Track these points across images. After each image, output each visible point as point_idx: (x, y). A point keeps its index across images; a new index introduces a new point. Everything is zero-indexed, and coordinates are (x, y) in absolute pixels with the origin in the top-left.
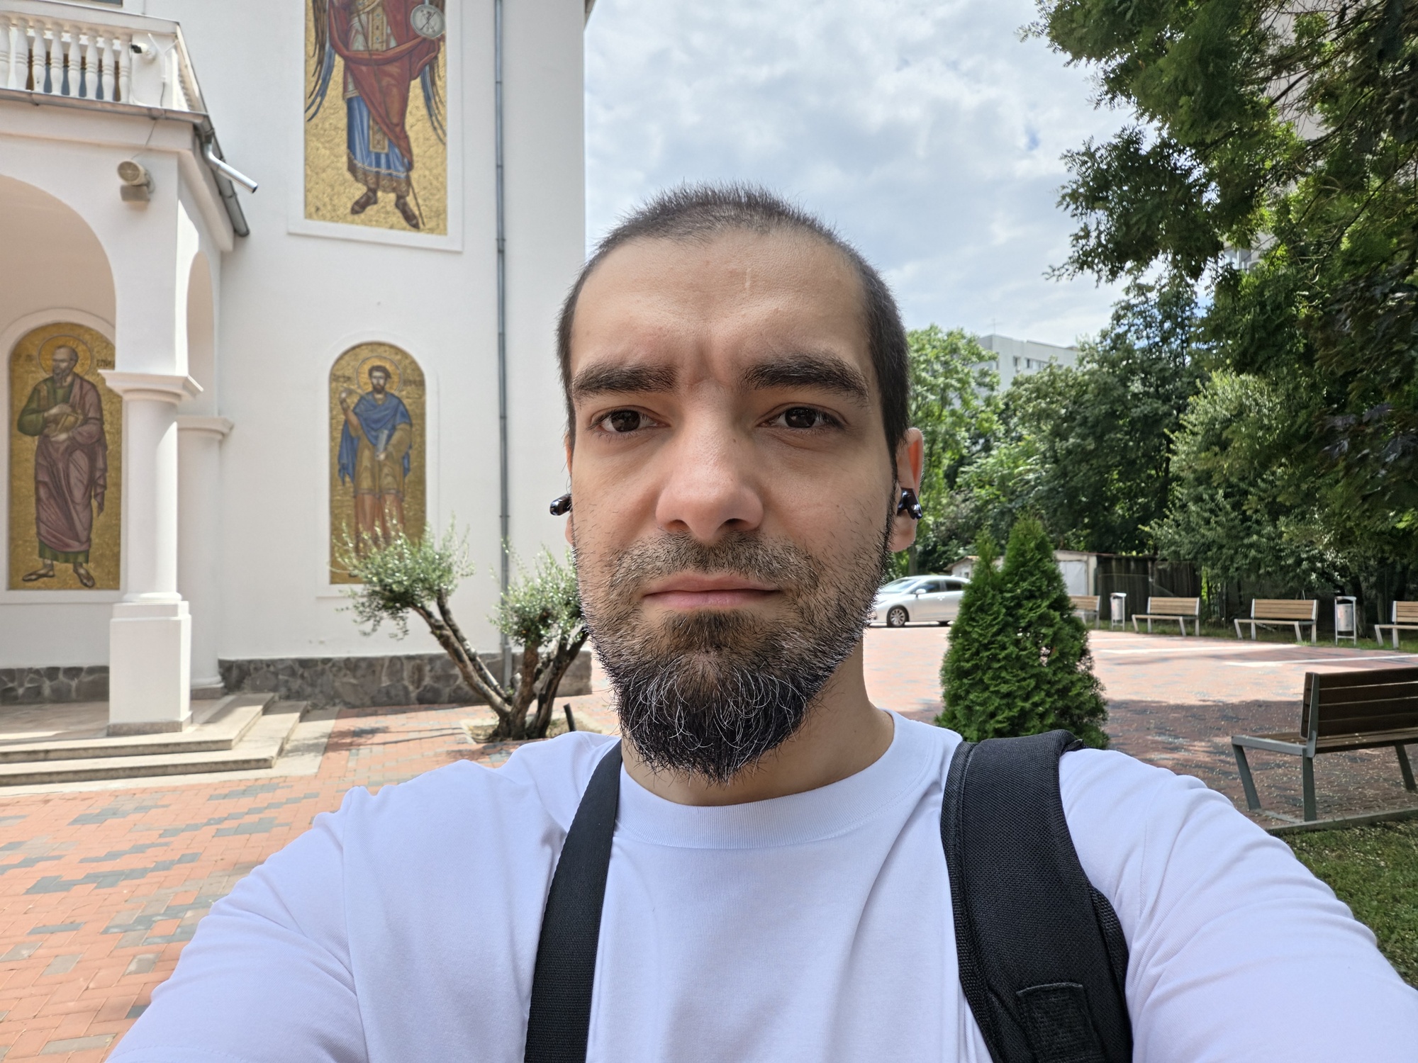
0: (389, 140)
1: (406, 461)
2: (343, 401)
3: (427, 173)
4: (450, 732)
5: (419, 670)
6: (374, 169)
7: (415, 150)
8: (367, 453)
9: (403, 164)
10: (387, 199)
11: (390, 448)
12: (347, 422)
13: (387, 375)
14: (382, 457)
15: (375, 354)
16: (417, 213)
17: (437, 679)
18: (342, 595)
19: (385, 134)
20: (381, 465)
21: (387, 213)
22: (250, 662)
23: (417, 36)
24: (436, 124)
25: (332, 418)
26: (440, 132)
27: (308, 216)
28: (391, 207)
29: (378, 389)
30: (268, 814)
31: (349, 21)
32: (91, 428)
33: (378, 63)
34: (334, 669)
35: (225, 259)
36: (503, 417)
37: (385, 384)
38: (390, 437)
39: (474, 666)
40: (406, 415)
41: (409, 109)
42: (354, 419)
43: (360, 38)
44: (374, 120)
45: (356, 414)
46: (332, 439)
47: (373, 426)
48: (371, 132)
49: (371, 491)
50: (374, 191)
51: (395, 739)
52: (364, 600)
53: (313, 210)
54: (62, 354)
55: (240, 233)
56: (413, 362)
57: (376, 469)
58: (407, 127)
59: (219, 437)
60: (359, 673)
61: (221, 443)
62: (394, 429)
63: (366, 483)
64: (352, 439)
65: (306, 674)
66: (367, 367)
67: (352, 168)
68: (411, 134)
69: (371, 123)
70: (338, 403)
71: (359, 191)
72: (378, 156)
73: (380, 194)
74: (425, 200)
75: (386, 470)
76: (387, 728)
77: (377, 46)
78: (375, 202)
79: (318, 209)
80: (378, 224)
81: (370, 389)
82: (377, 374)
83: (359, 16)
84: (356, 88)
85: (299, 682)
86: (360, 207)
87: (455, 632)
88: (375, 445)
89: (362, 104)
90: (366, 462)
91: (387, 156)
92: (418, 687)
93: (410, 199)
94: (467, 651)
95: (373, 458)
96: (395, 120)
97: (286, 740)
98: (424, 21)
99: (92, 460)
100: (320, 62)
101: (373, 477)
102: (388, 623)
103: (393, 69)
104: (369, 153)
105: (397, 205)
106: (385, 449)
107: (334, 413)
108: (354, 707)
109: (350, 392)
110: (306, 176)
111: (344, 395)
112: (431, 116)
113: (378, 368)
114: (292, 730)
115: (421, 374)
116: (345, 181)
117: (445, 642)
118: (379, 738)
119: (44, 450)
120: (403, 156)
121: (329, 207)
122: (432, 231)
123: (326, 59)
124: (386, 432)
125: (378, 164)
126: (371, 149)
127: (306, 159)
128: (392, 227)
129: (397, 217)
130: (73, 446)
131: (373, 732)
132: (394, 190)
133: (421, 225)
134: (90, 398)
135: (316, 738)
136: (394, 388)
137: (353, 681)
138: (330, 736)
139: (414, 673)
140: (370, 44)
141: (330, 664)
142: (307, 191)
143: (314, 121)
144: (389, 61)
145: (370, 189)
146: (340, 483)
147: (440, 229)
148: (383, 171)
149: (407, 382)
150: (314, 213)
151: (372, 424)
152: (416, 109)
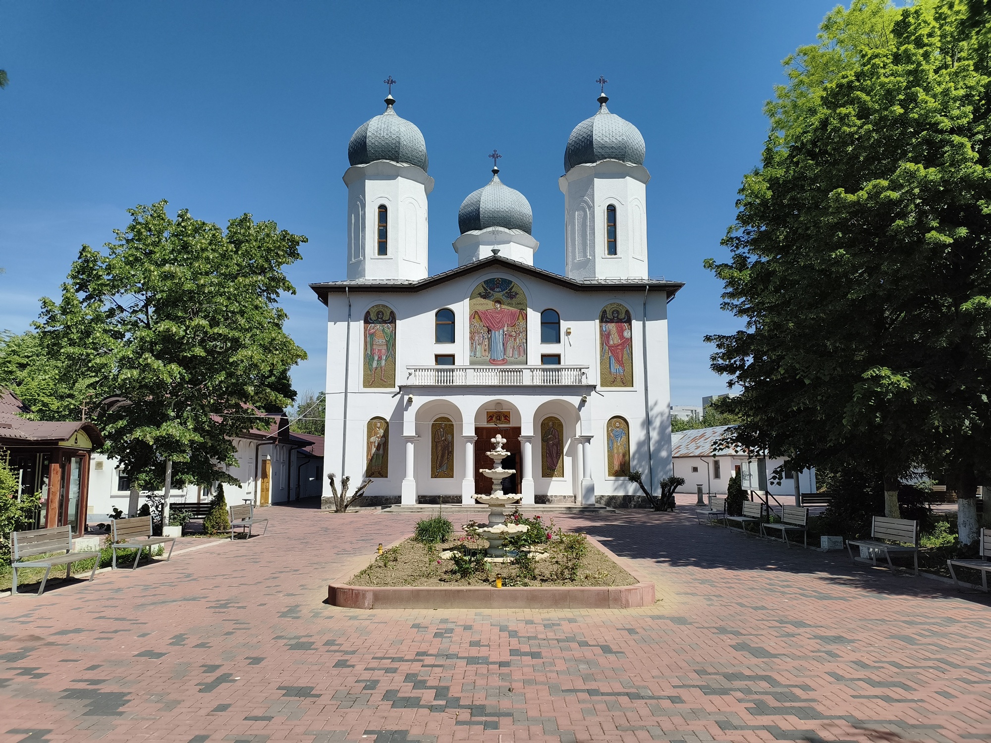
0: (619, 365)
1: (625, 445)
2: (610, 431)
6: (616, 373)
7: (625, 366)
8: (615, 443)
9: (622, 370)
12: (610, 436)
13: (620, 424)
14: (619, 444)
16: (626, 382)
20: (619, 446)
23: (625, 338)
24: (630, 359)
26: (631, 361)
29: (617, 427)
31: (609, 337)
32: (557, 440)
33: (616, 346)
37: (619, 426)
38: (621, 439)
40: (625, 434)
43: (612, 341)
44: (615, 360)
45: (612, 434)
48: (615, 363)
49: (617, 453)
50: (616, 378)
54: (551, 423)
57: (618, 448)
58: (623, 361)
62: (622, 437)
63: (615, 451)
64: (612, 440)
67: (610, 373)
68: (624, 363)
75: (620, 448)
77: (616, 342)
78: (616, 381)
82: (617, 424)
83: (611, 335)
84: (611, 354)
86: (612, 382)
88: (617, 441)
89: (612, 357)
90: (615, 446)
91: (619, 369)
93: (624, 379)
95: (617, 445)
96: (620, 360)
98: (627, 334)
99: (557, 448)
101: (617, 450)
103: (620, 347)
105: (621, 381)
106: (620, 442)
111: (610, 429)
112: (629, 357)
113: (617, 422)
119: (547, 445)
120: (622, 368)
121: (606, 383)
123: (604, 348)
125: (616, 371)
126: (615, 368)
129: (621, 384)
130: (554, 444)
132: (620, 377)
133: (628, 386)
134: (557, 433)
140: (614, 342)
142: (601, 381)
144: (618, 345)
146: (609, 451)
147: (632, 386)
148: (618, 373)
150: (602, 385)
151: (616, 436)
152: (625, 356)
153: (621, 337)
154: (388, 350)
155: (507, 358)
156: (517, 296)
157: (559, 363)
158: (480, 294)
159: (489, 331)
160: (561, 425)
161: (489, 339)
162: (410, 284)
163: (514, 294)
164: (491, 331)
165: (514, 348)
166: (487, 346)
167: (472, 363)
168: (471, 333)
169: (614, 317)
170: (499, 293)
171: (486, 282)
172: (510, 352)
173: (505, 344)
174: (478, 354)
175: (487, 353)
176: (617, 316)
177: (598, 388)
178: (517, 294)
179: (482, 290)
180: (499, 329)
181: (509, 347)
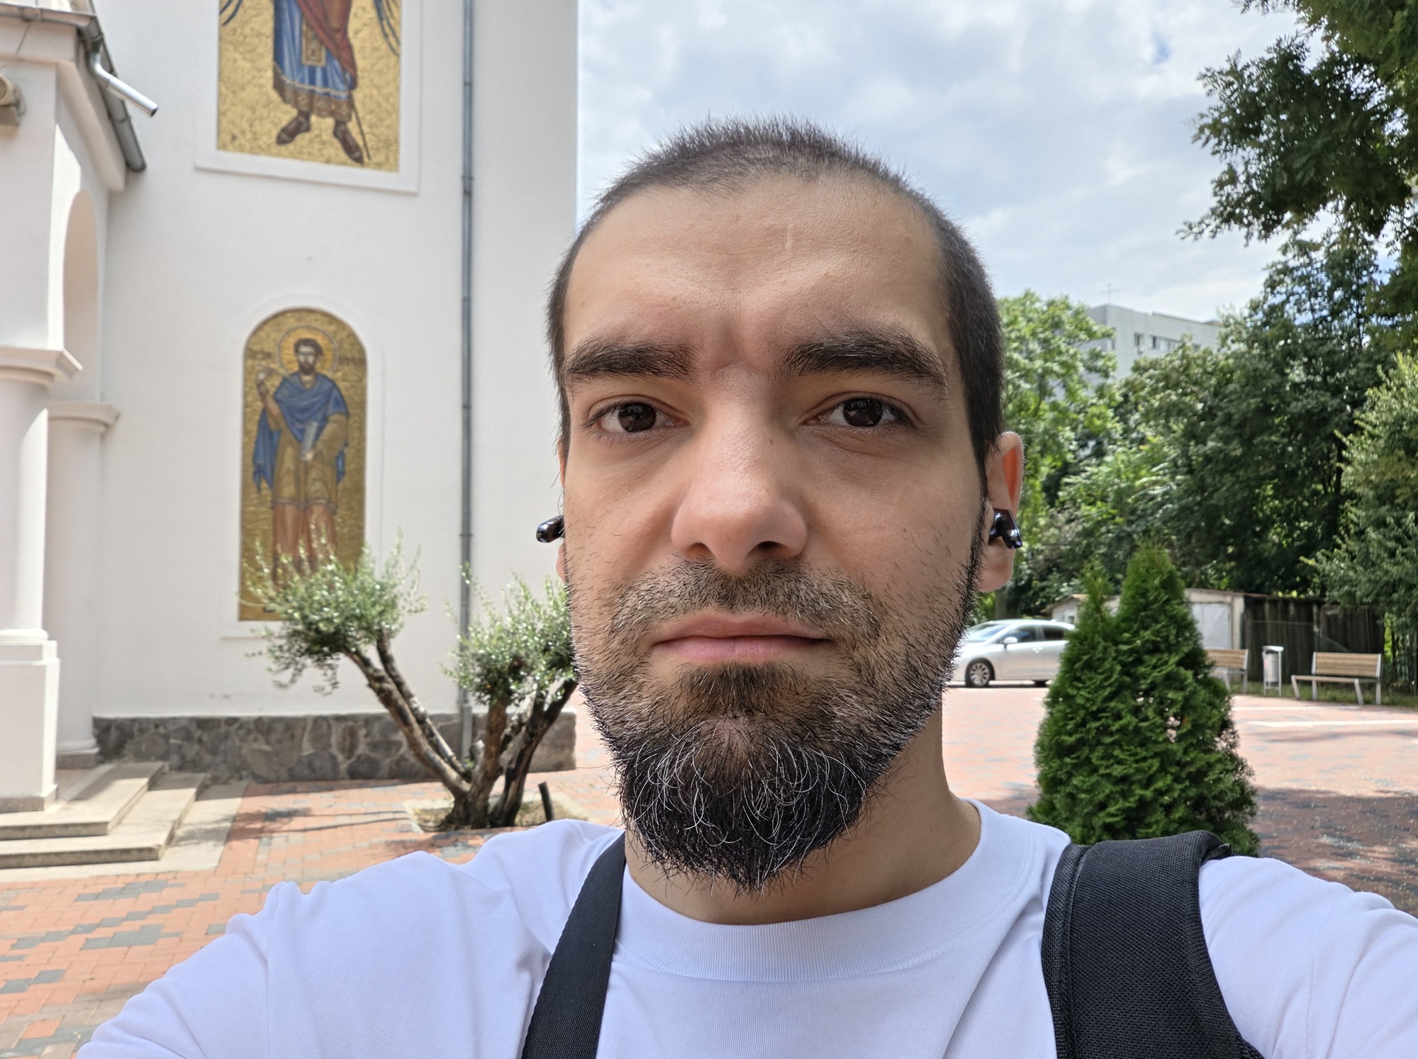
0: (327, 49)
1: (340, 463)
2: (260, 384)
3: (375, 92)
4: (390, 816)
5: (352, 733)
6: (307, 87)
7: (360, 63)
8: (289, 451)
9: (344, 81)
10: (323, 125)
11: (320, 446)
12: (265, 411)
13: (318, 351)
14: (309, 456)
15: (303, 324)
16: (361, 143)
17: (374, 746)
18: (256, 634)
19: (322, 42)
20: (307, 467)
21: (323, 143)
22: (134, 721)
24: (387, 30)
25: (246, 406)
26: (392, 39)
27: (222, 146)
28: (328, 135)
29: (306, 369)
30: (152, 921)
34: (242, 732)
35: (114, 200)
36: (467, 407)
37: (315, 362)
38: (320, 430)
39: (423, 730)
40: (341, 403)
41: (353, 10)
42: (274, 408)
44: (308, 24)
45: (277, 401)
46: (246, 432)
47: (300, 416)
48: (304, 40)
49: (294, 500)
50: (306, 116)
51: (318, 825)
52: (283, 642)
53: (228, 139)
55: (134, 167)
56: (352, 335)
57: (302, 472)
58: (351, 34)
59: (102, 429)
60: (274, 737)
61: (103, 437)
62: (325, 420)
63: (288, 490)
64: (271, 433)
65: (205, 738)
66: (292, 341)
67: (279, 85)
68: (355, 42)
69: (304, 28)
70: (255, 386)
71: (287, 114)
72: (312, 71)
73: (314, 119)
74: (371, 127)
75: (314, 474)
76: (309, 809)
78: (308, 129)
79: (234, 138)
80: (311, 157)
81: (296, 368)
82: (304, 349)
85: (196, 747)
86: (287, 135)
87: (399, 684)
88: (300, 441)
89: (293, 4)
90: (288, 463)
91: (324, 70)
92: (349, 757)
93: (352, 126)
94: (414, 711)
95: (298, 459)
96: (335, 24)
97: (178, 823)
101: (297, 482)
102: (312, 673)
104: (301, 66)
105: (335, 134)
106: (314, 446)
107: (250, 399)
108: (267, 781)
109: (270, 373)
110: (220, 95)
111: (262, 376)
112: (381, 18)
113: (307, 342)
114: (185, 812)
115: (362, 351)
116: (269, 102)
117: (386, 698)
118: (298, 823)
120: (344, 70)
121: (249, 136)
122: (379, 166)
124: (315, 424)
125: (312, 81)
126: (304, 61)
127: (220, 73)
128: (328, 161)
129: (336, 149)
131: (290, 814)
132: (332, 114)
133: (366, 159)
135: (217, 822)
136: (326, 369)
137: (266, 748)
138: (234, 819)
139: (344, 738)
141: (236, 726)
142: (221, 114)
143: (231, 24)
145: (301, 113)
146: (254, 489)
147: (390, 163)
148: (319, 89)
149: (343, 360)
150: (226, 142)
151: (297, 414)
152: (362, 11)
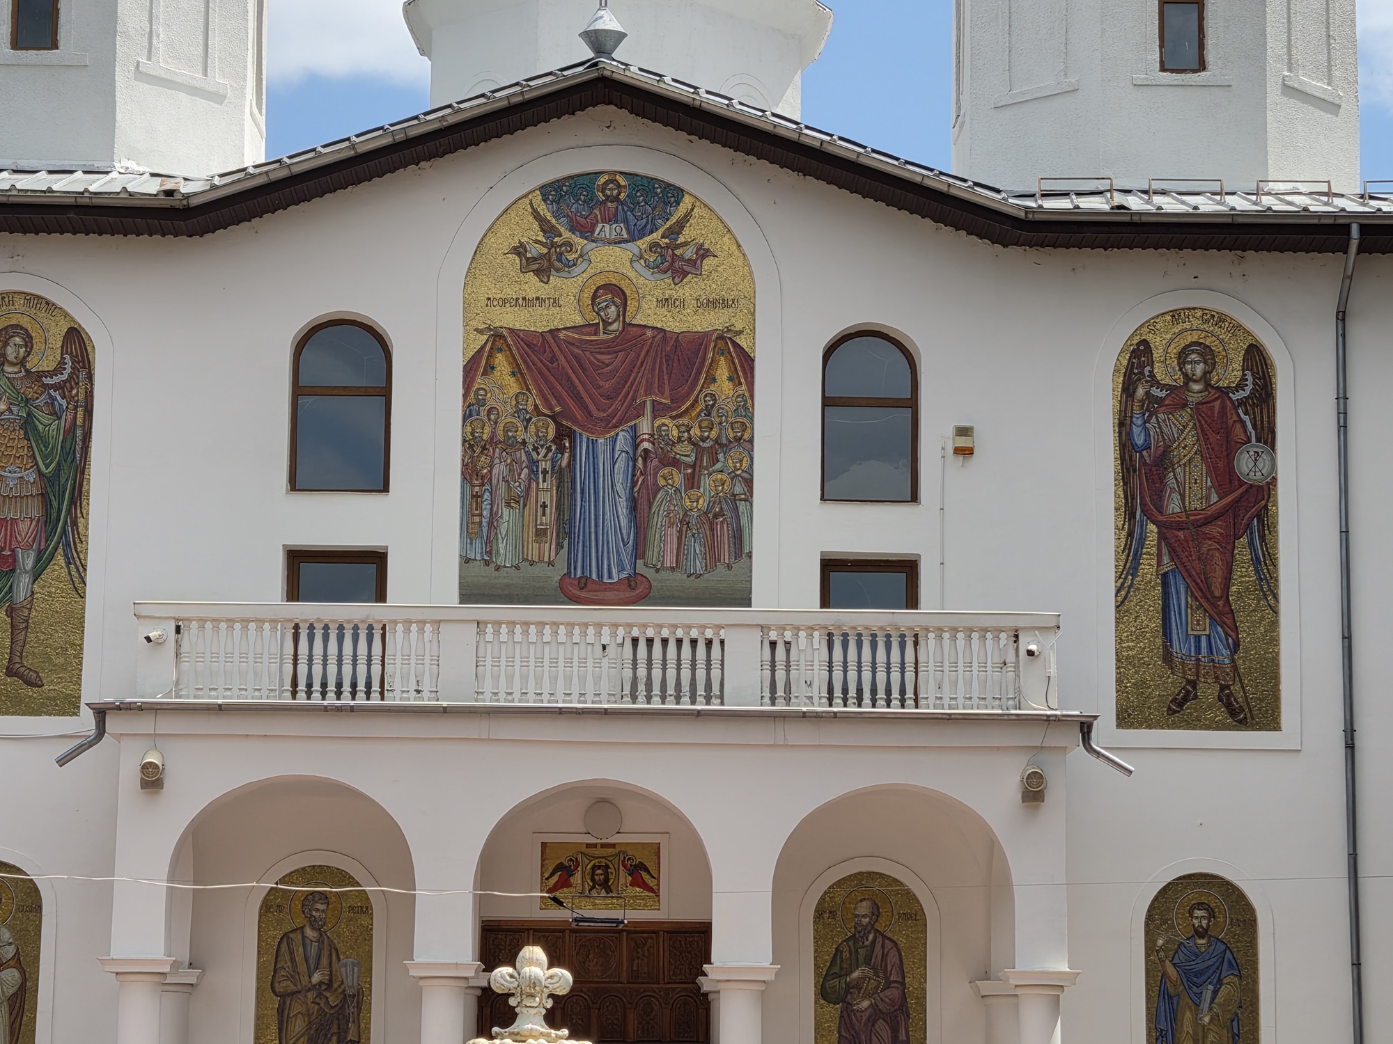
0: (1211, 617)
1: (1235, 1023)
2: (1159, 951)
3: (1255, 653)
6: (1193, 657)
7: (1242, 626)
8: (1188, 1014)
9: (1227, 646)
10: (1208, 692)
11: (1216, 1009)
12: (1164, 977)
13: (1211, 914)
14: (1207, 1019)
15: (1196, 889)
16: (1244, 704)
19: (1205, 610)
20: (1205, 1030)
21: (1209, 708)
23: (1241, 483)
24: (1266, 590)
25: (1148, 973)
26: (1270, 599)
27: (1122, 724)
29: (1200, 933)
31: (1162, 479)
32: (893, 993)
33: (1198, 524)
37: (1208, 925)
38: (1215, 992)
40: (1235, 966)
41: (1234, 576)
42: (1172, 971)
43: (1176, 496)
45: (1174, 965)
47: (1197, 980)
48: (1189, 610)
50: (1194, 684)
53: (1126, 716)
54: (864, 908)
56: (1242, 897)
57: (1200, 1036)
58: (1231, 599)
62: (1220, 982)
64: (1170, 998)
67: (1168, 658)
68: (1237, 607)
69: (1190, 600)
70: (1155, 953)
72: (1198, 638)
73: (1200, 686)
74: (1253, 687)
75: (1211, 1037)
77: (1196, 504)
79: (1130, 714)
80: (1198, 724)
81: (1191, 932)
82: (1198, 913)
83: (1174, 470)
84: (1172, 560)
86: (1177, 705)
88: (1198, 1005)
89: (1179, 577)
90: (1187, 1027)
91: (1209, 636)
93: (1235, 688)
95: (1196, 1021)
96: (1218, 593)
98: (1251, 465)
99: (895, 1031)
100: (1130, 534)
103: (1215, 530)
104: (1187, 637)
105: (1220, 699)
106: (1210, 1009)
107: (1150, 964)
109: (1168, 939)
111: (1161, 943)
112: (1259, 580)
113: (1200, 906)
115: (1252, 912)
116: (1161, 675)
119: (847, 1019)
121: (1142, 711)
122: (1261, 727)
123: (1137, 530)
124: (1211, 987)
125: (1198, 650)
126: (1190, 632)
128: (1215, 727)
129: (1221, 714)
130: (876, 1013)
132: (1216, 678)
133: (1250, 722)
134: (892, 958)
140: (1187, 504)
143: (1126, 604)
144: (1209, 521)
145: (1188, 682)
147: (1272, 723)
148: (1204, 657)
149: (1234, 922)
150: (1125, 719)
151: (1194, 978)
152: (1243, 574)
153: (1225, 477)
154: (49, 522)
155: (650, 574)
156: (708, 263)
157: (912, 601)
158: (519, 250)
159: (564, 434)
160: (914, 915)
161: (564, 477)
162: (169, 193)
163: (689, 253)
164: (571, 435)
165: (685, 522)
166: (551, 511)
167: (469, 594)
168: (469, 444)
169: (1188, 379)
170: (617, 250)
171: (554, 191)
172: (663, 542)
173: (642, 504)
174: (505, 552)
175: (549, 549)
176: (1206, 375)
177: (1106, 731)
178: (703, 253)
179: (531, 233)
180: (610, 424)
181: (658, 521)
